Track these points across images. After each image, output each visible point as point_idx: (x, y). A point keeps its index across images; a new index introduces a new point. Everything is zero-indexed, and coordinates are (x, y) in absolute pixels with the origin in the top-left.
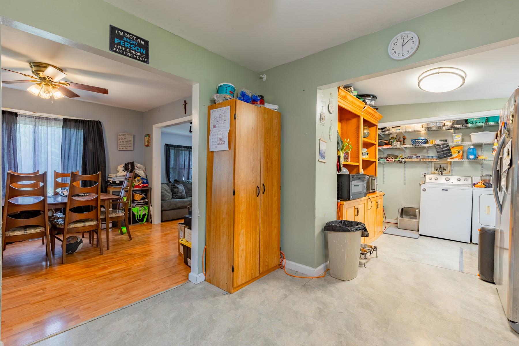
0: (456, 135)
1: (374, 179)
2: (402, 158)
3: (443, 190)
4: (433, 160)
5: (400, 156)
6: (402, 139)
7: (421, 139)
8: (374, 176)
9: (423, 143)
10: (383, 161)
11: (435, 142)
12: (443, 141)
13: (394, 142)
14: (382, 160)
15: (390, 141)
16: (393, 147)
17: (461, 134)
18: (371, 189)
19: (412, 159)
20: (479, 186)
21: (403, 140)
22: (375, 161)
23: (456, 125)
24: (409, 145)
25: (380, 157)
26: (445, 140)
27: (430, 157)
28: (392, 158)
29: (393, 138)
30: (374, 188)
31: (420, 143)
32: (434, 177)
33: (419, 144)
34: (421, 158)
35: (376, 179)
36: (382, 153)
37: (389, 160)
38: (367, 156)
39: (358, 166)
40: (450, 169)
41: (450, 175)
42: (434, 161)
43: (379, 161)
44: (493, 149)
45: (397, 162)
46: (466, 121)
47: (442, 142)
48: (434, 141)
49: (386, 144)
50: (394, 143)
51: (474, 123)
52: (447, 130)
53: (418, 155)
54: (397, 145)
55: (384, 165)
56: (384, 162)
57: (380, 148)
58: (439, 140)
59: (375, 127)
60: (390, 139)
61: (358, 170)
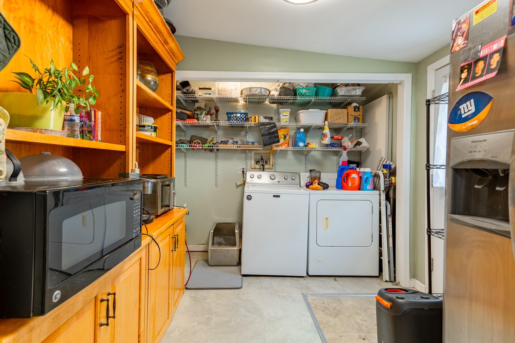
0: (284, 112)
1: (167, 183)
2: (213, 144)
3: (274, 196)
4: (255, 147)
5: (210, 139)
6: (213, 111)
7: (241, 114)
8: (169, 177)
9: (243, 120)
10: (185, 147)
11: (258, 119)
12: (268, 118)
13: (201, 114)
14: (182, 145)
15: (195, 114)
16: (201, 123)
17: (290, 110)
18: (162, 207)
19: (226, 145)
20: (315, 188)
21: (215, 112)
22: (171, 144)
23: (284, 96)
24: (223, 122)
25: (180, 140)
26: (270, 117)
27: (250, 144)
28: (199, 143)
29: (199, 108)
30: (167, 203)
31: (240, 119)
32: (256, 173)
33: (238, 121)
34: (240, 143)
35: (172, 184)
36: (183, 134)
37: (194, 146)
38: (154, 134)
39: (123, 154)
40: (273, 161)
41: (273, 170)
42: (254, 150)
43: (178, 147)
44: (323, 134)
45: (205, 150)
46: (295, 92)
47: (268, 121)
48: (257, 117)
49: (189, 117)
50: (202, 116)
51: (303, 96)
52: (270, 102)
53: (235, 140)
54: (207, 120)
55: (186, 153)
56: (187, 149)
57: (180, 123)
58: (263, 117)
59: (170, 74)
60: (195, 110)
61: (125, 165)
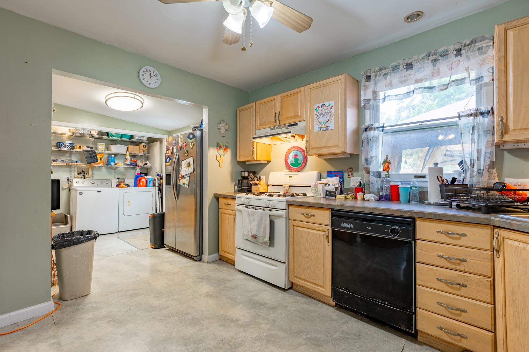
0: (101, 144)
3: (98, 192)
4: (78, 164)
11: (83, 148)
12: (90, 147)
17: (105, 144)
19: (57, 163)
20: (122, 187)
23: (100, 135)
32: (80, 181)
40: (91, 173)
41: (91, 178)
44: (126, 158)
46: (108, 134)
47: (89, 149)
48: (82, 146)
51: (113, 137)
52: (90, 138)
53: (63, 159)
58: (86, 146)
